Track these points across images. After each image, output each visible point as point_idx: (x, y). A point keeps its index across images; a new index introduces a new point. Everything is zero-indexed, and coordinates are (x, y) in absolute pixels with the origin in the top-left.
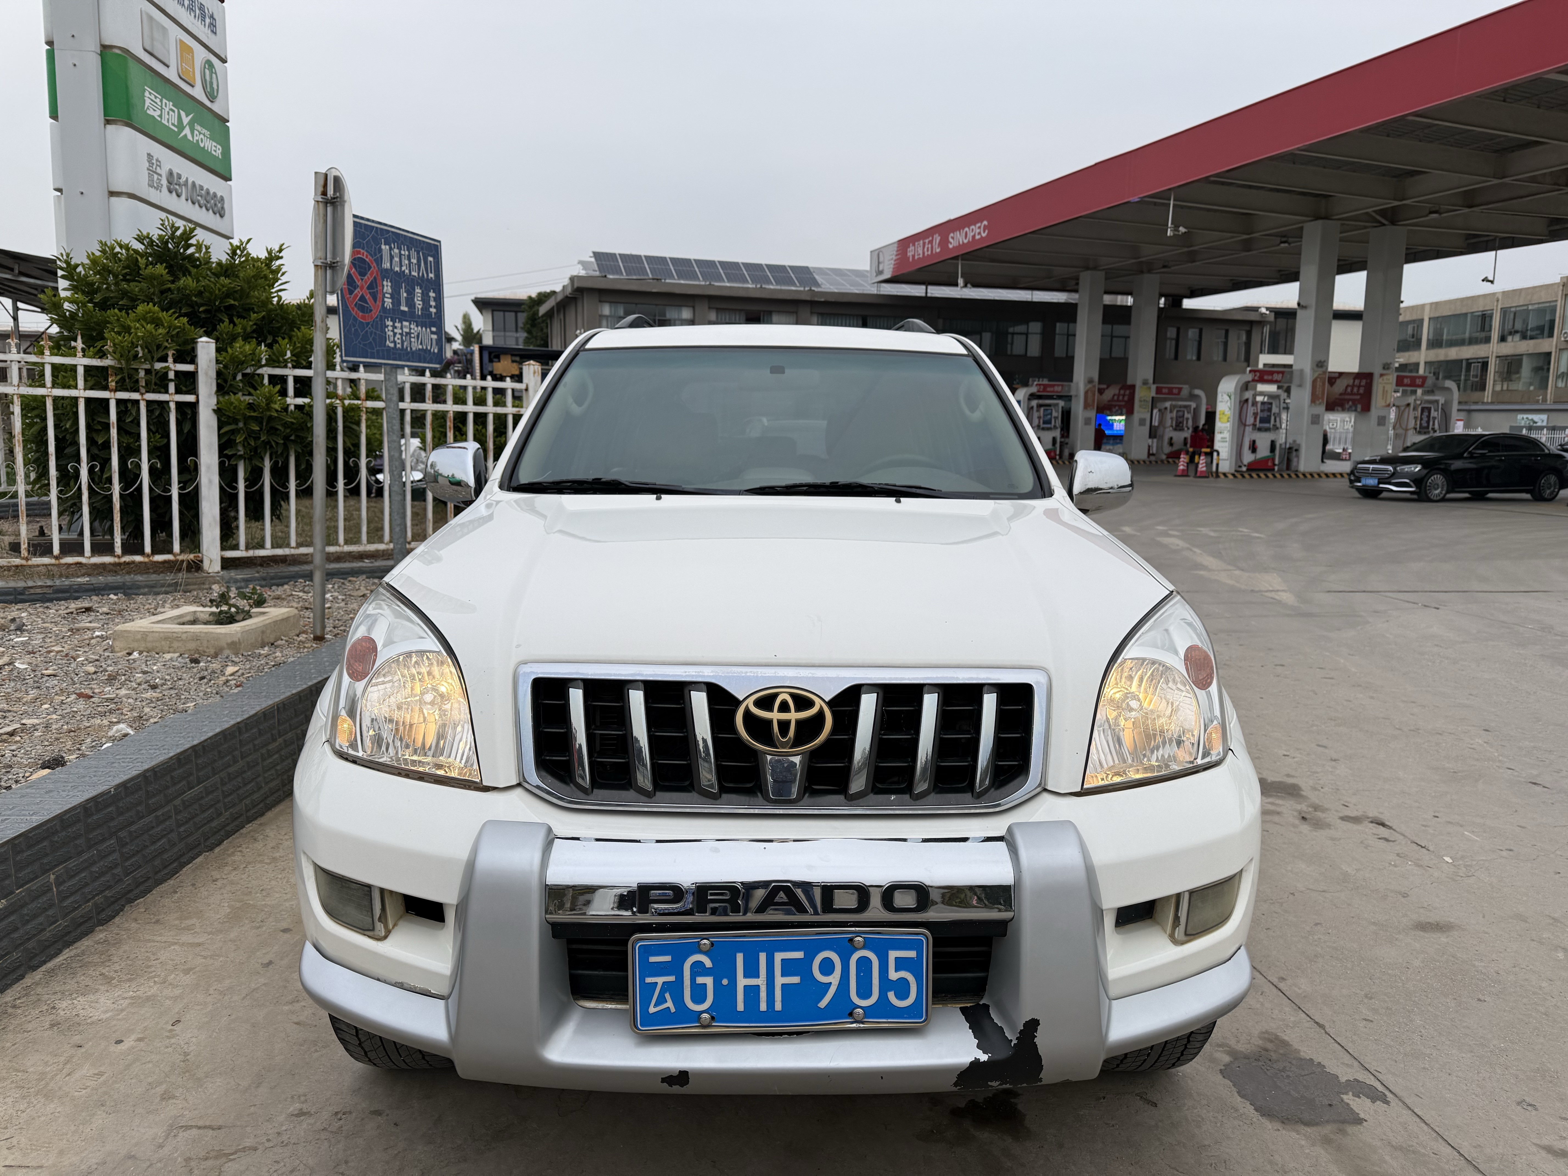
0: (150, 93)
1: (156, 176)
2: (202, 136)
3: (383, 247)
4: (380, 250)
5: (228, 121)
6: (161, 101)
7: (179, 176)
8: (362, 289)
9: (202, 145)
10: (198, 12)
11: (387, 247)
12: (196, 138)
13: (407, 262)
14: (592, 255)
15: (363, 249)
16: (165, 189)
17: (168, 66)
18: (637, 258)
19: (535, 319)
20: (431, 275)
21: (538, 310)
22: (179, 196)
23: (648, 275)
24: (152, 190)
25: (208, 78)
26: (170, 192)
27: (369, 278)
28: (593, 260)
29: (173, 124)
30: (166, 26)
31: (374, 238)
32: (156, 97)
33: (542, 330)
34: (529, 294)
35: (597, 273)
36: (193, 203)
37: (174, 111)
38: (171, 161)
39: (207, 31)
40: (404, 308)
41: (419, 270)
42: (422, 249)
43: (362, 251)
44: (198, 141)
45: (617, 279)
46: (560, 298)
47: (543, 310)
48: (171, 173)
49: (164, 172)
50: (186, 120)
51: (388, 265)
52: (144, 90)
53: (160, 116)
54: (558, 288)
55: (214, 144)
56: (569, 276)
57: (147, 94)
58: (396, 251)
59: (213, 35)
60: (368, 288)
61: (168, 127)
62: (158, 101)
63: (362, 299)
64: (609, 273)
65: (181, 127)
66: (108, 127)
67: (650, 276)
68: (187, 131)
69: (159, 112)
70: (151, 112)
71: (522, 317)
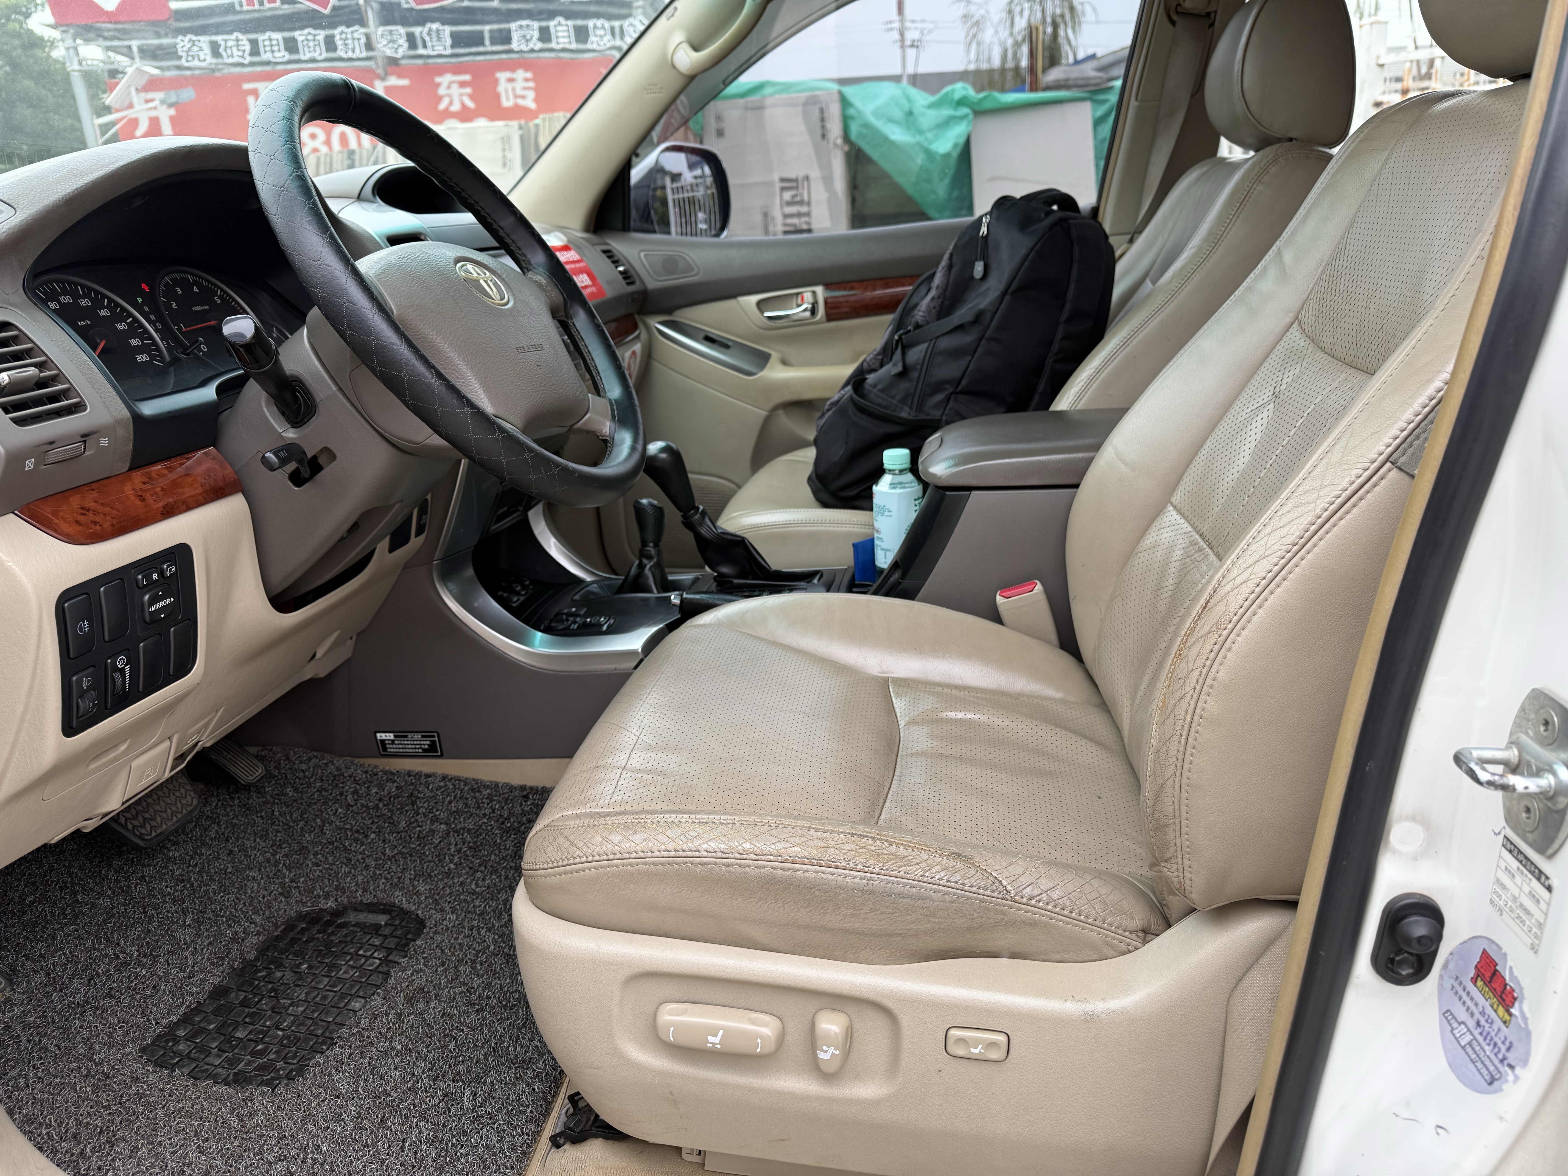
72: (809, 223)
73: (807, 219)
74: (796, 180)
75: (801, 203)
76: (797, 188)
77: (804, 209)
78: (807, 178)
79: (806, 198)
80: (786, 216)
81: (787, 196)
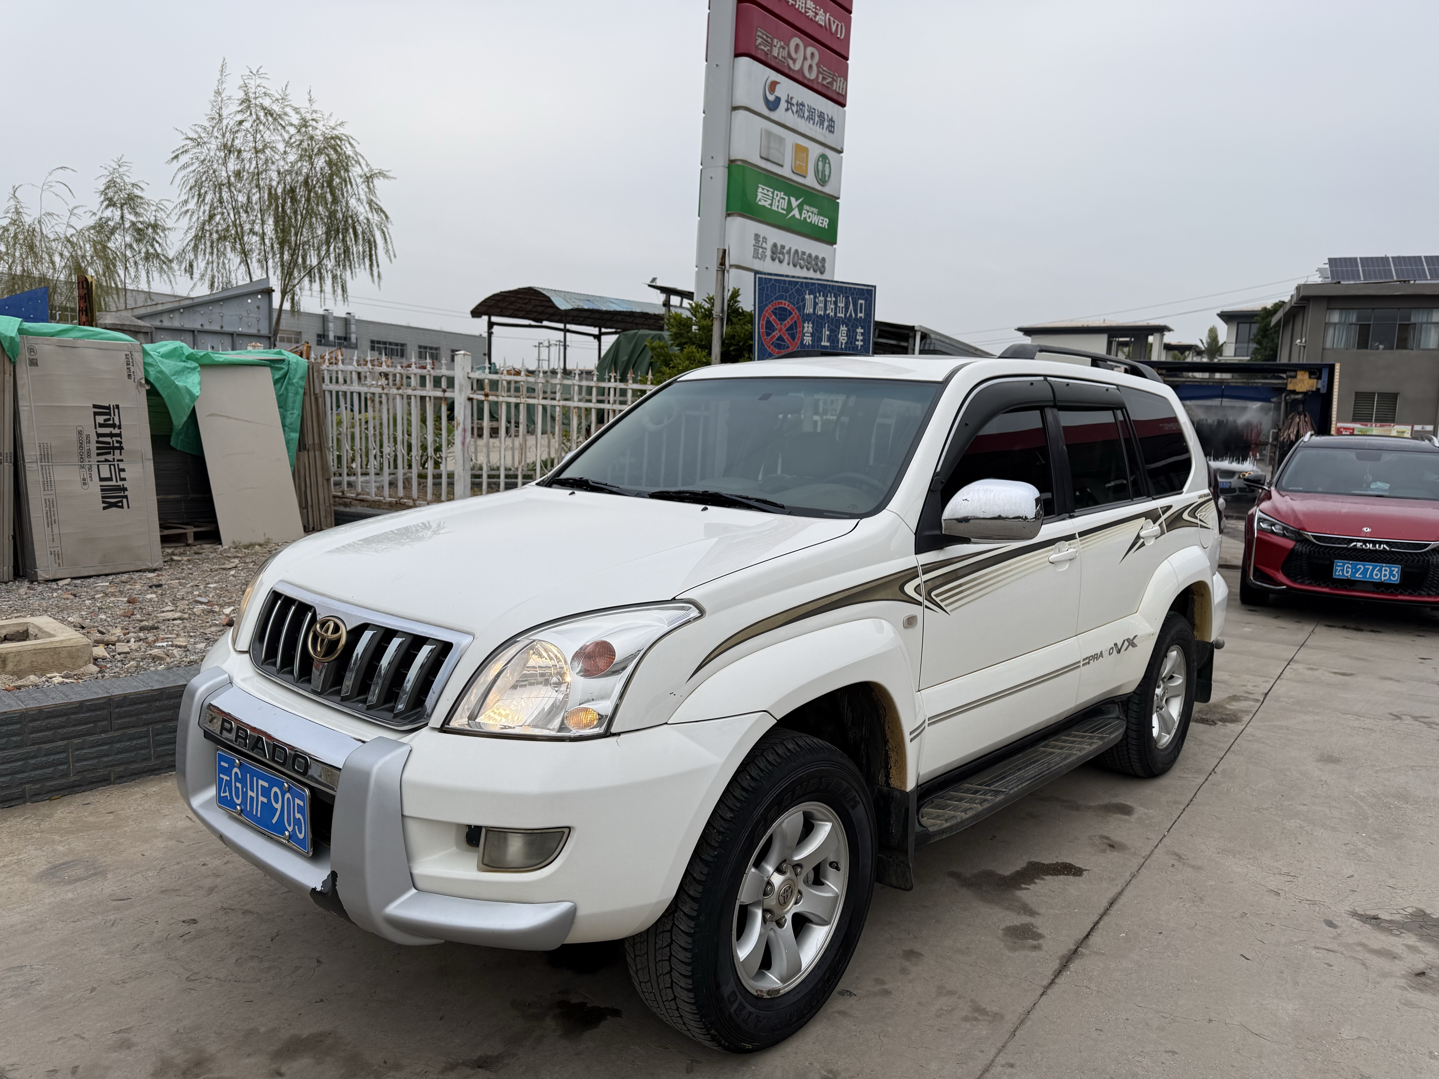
0: (763, 189)
1: (761, 250)
2: (810, 214)
3: (807, 296)
4: (804, 299)
5: (838, 198)
6: (773, 193)
7: (783, 247)
8: (780, 331)
9: (809, 220)
10: (817, 119)
11: (812, 296)
12: (803, 216)
13: (833, 306)
14: (1327, 261)
15: (785, 300)
16: (768, 259)
17: (782, 166)
18: (1383, 261)
19: (1267, 330)
20: (861, 315)
21: (1271, 321)
22: (781, 262)
23: (1392, 277)
24: (757, 261)
25: (820, 168)
26: (773, 259)
27: (789, 322)
28: (1327, 266)
29: (782, 209)
30: (783, 136)
31: (797, 291)
32: (768, 191)
33: (1273, 340)
34: (1263, 306)
35: (1329, 280)
36: (795, 266)
37: (784, 199)
38: (774, 236)
39: (825, 132)
40: (825, 343)
41: (846, 311)
42: (852, 294)
43: (783, 302)
44: (805, 218)
45: (1349, 285)
46: (1287, 308)
47: (1274, 320)
48: (775, 245)
49: (769, 246)
50: (795, 203)
51: (811, 310)
52: (758, 187)
53: (771, 205)
54: (1287, 299)
55: (821, 218)
56: (1296, 285)
57: (760, 190)
58: (822, 298)
59: (831, 134)
60: (787, 330)
61: (778, 212)
62: (770, 194)
63: (780, 338)
64: (1344, 279)
65: (790, 208)
66: (729, 219)
67: (1395, 279)
68: (796, 212)
69: (770, 202)
70: (762, 203)
71: (1255, 328)
72: (120, 443)
73: (119, 439)
74: (108, 408)
75: (113, 426)
76: (109, 414)
77: (116, 431)
78: (118, 407)
79: (117, 422)
80: (99, 435)
81: (100, 419)
